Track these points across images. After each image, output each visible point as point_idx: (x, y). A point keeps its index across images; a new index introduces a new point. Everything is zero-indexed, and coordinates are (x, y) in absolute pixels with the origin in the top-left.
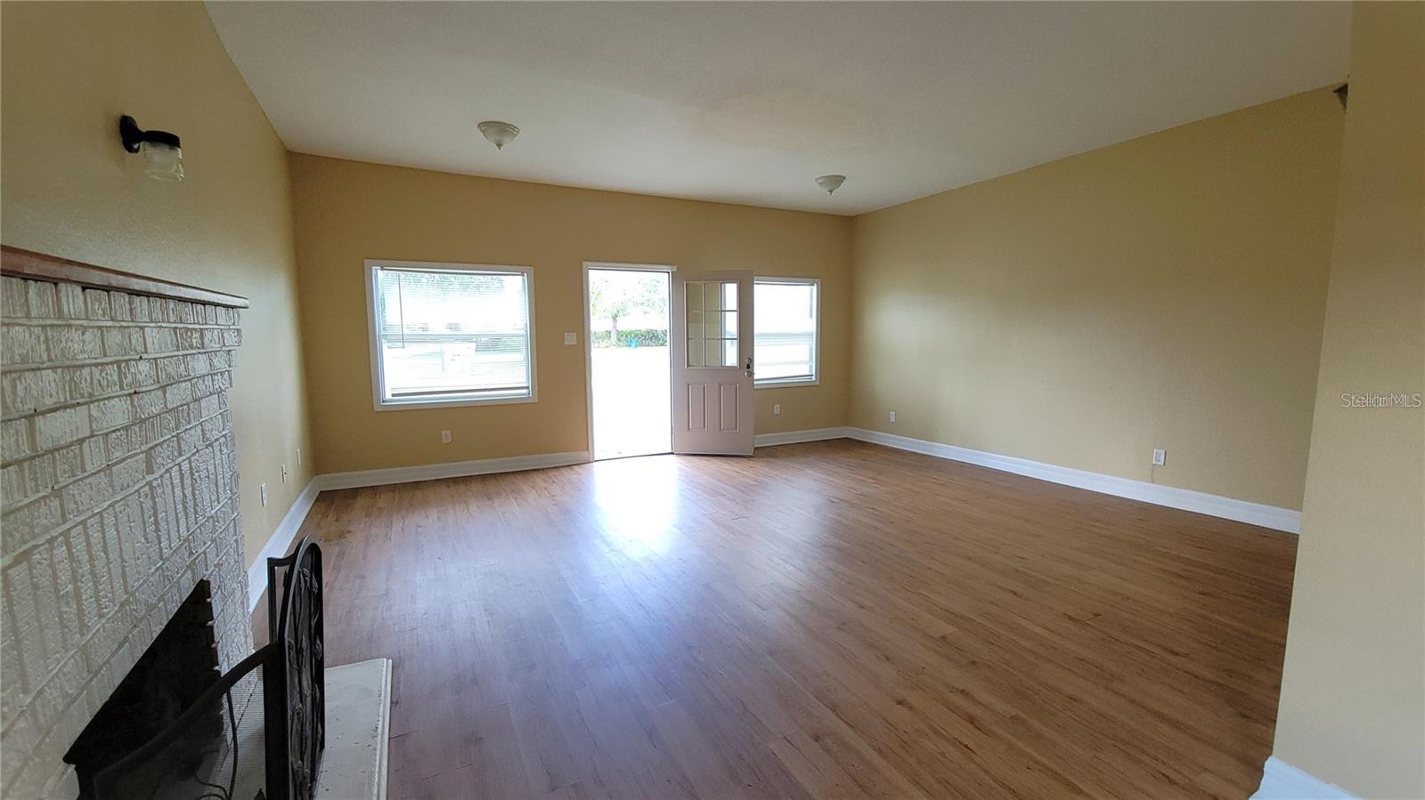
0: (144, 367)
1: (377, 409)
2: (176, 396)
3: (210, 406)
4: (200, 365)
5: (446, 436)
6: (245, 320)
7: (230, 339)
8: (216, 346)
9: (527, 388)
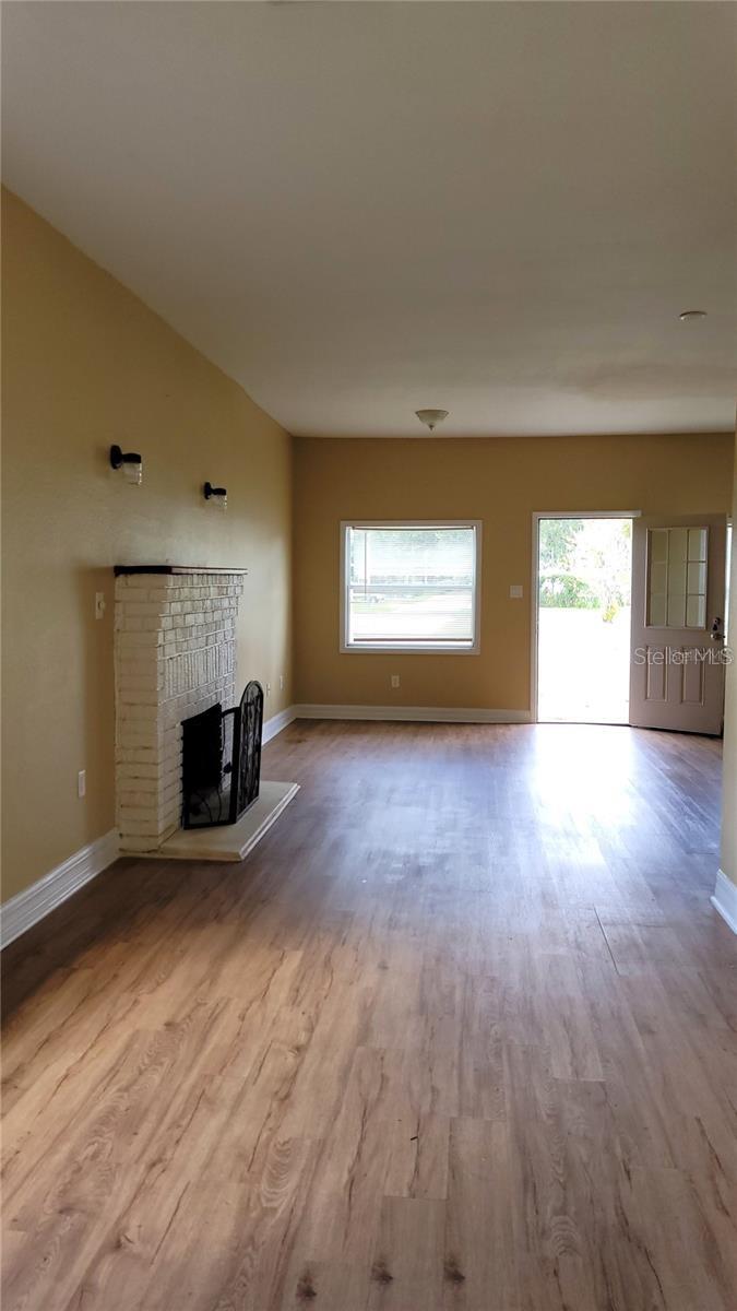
0: (209, 602)
1: (342, 651)
2: (217, 616)
3: (228, 623)
4: (226, 603)
5: (395, 681)
6: (246, 581)
7: (238, 590)
8: (232, 594)
9: (470, 640)
